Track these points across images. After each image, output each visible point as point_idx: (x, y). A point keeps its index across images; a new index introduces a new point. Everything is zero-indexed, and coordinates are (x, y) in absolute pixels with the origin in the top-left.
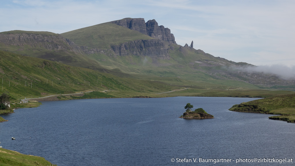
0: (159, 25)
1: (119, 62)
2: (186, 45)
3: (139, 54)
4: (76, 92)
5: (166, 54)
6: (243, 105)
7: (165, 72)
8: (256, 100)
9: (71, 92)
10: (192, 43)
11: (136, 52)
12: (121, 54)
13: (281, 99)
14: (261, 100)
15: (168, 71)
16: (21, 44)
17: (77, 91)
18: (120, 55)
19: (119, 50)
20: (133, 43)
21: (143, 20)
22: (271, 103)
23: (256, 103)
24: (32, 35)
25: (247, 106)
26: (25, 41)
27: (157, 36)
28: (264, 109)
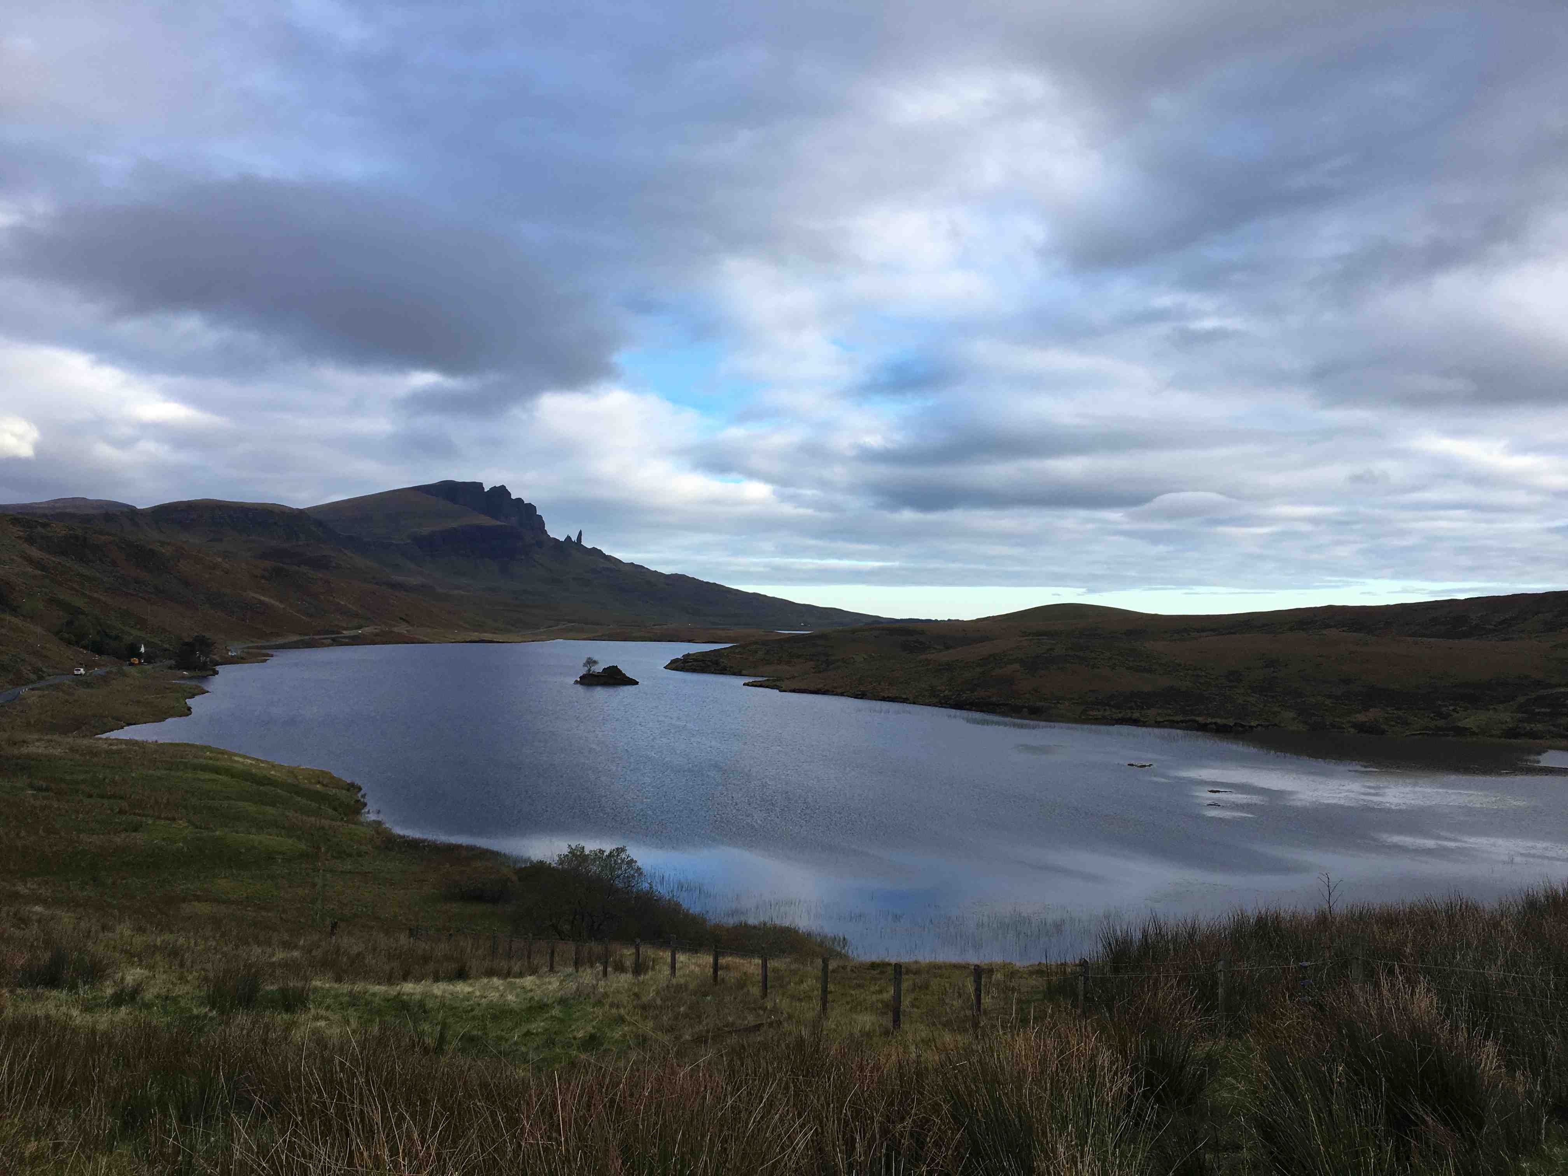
2: (569, 538)
3: (470, 554)
4: (344, 632)
5: (528, 555)
9: (333, 632)
10: (580, 533)
13: (763, 649)
19: (429, 546)
20: (458, 532)
28: (733, 667)
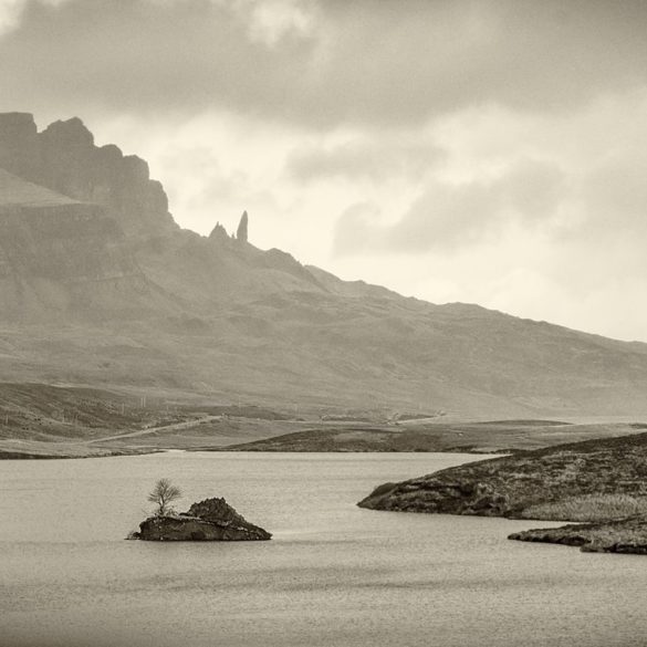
2: (219, 230)
6: (415, 484)
8: (471, 465)
10: (244, 220)
13: (579, 460)
14: (493, 465)
22: (534, 475)
23: (471, 476)
25: (431, 489)
27: (92, 190)
28: (501, 500)
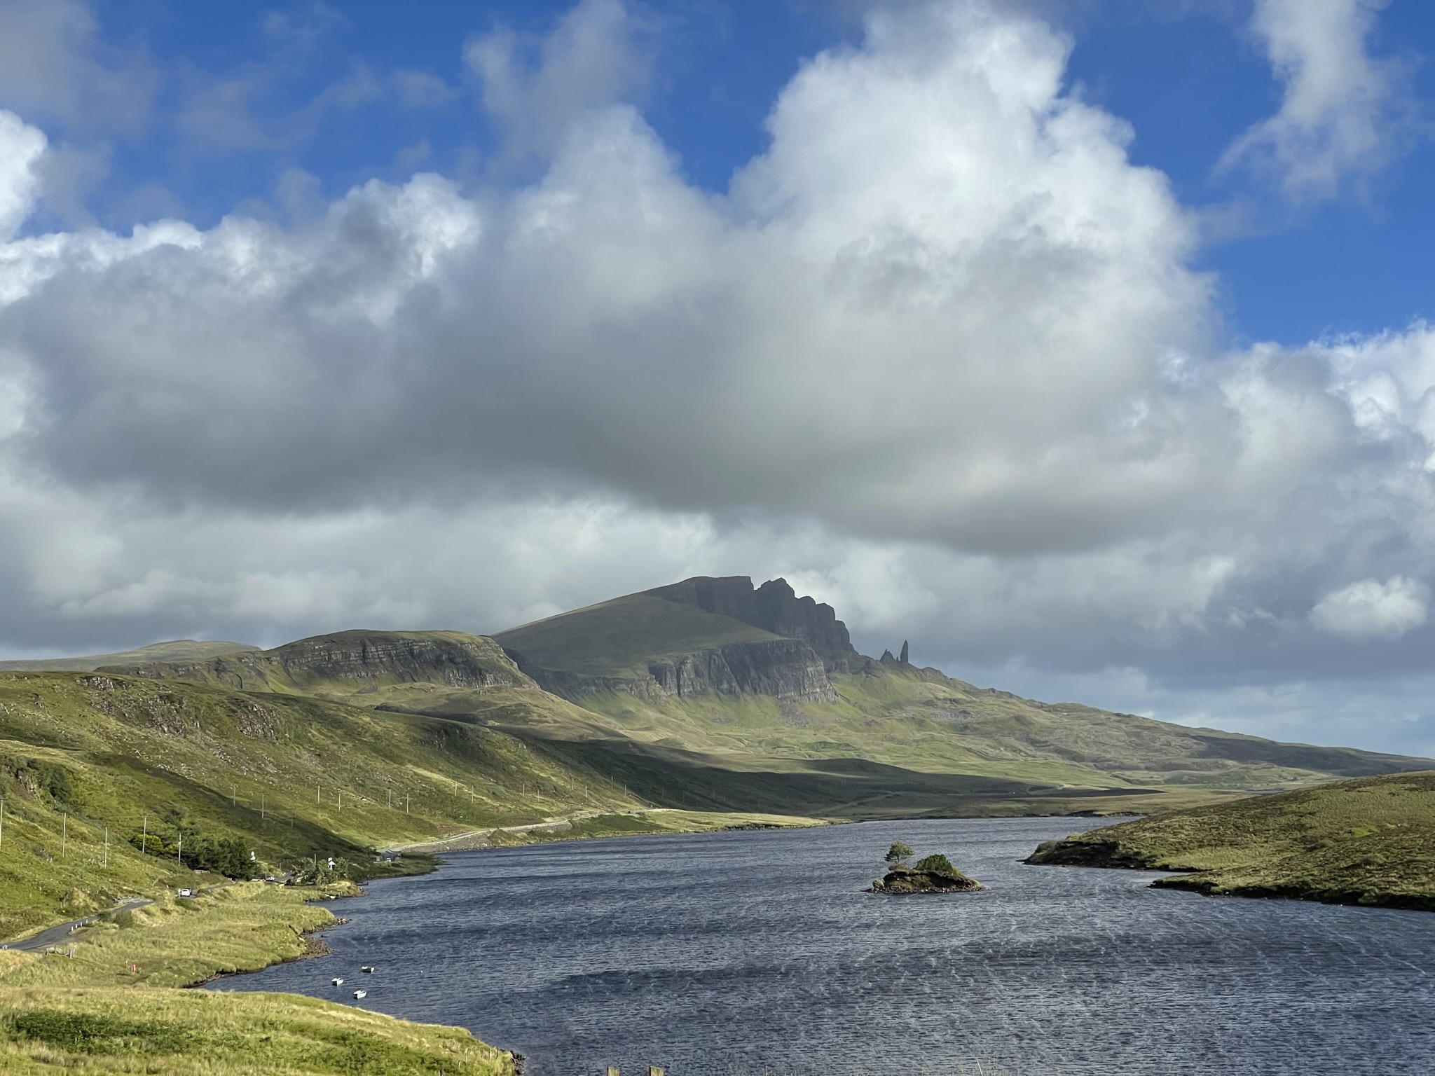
0: (798, 595)
1: (676, 718)
3: (738, 689)
4: (548, 820)
5: (825, 686)
7: (825, 743)
9: (531, 821)
11: (728, 683)
12: (681, 691)
15: (832, 741)
16: (370, 675)
17: (548, 815)
18: (679, 694)
19: (675, 679)
20: (717, 655)
21: (746, 582)
23: (1112, 836)
24: (403, 644)
26: (381, 662)
27: (795, 630)
28: (1137, 854)
